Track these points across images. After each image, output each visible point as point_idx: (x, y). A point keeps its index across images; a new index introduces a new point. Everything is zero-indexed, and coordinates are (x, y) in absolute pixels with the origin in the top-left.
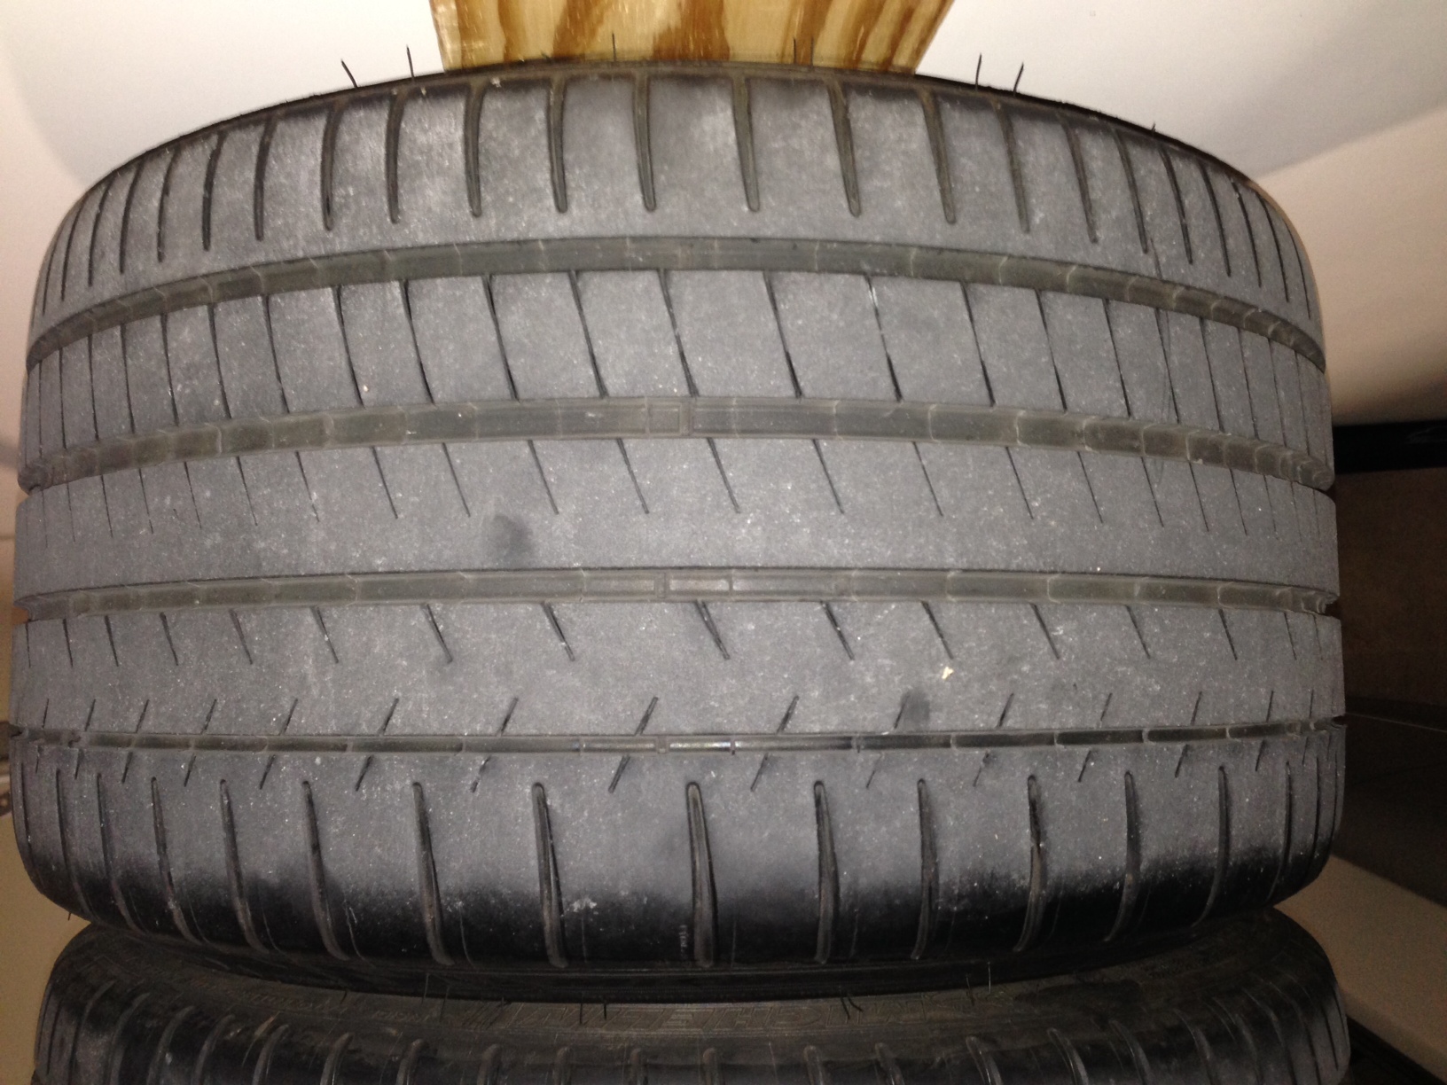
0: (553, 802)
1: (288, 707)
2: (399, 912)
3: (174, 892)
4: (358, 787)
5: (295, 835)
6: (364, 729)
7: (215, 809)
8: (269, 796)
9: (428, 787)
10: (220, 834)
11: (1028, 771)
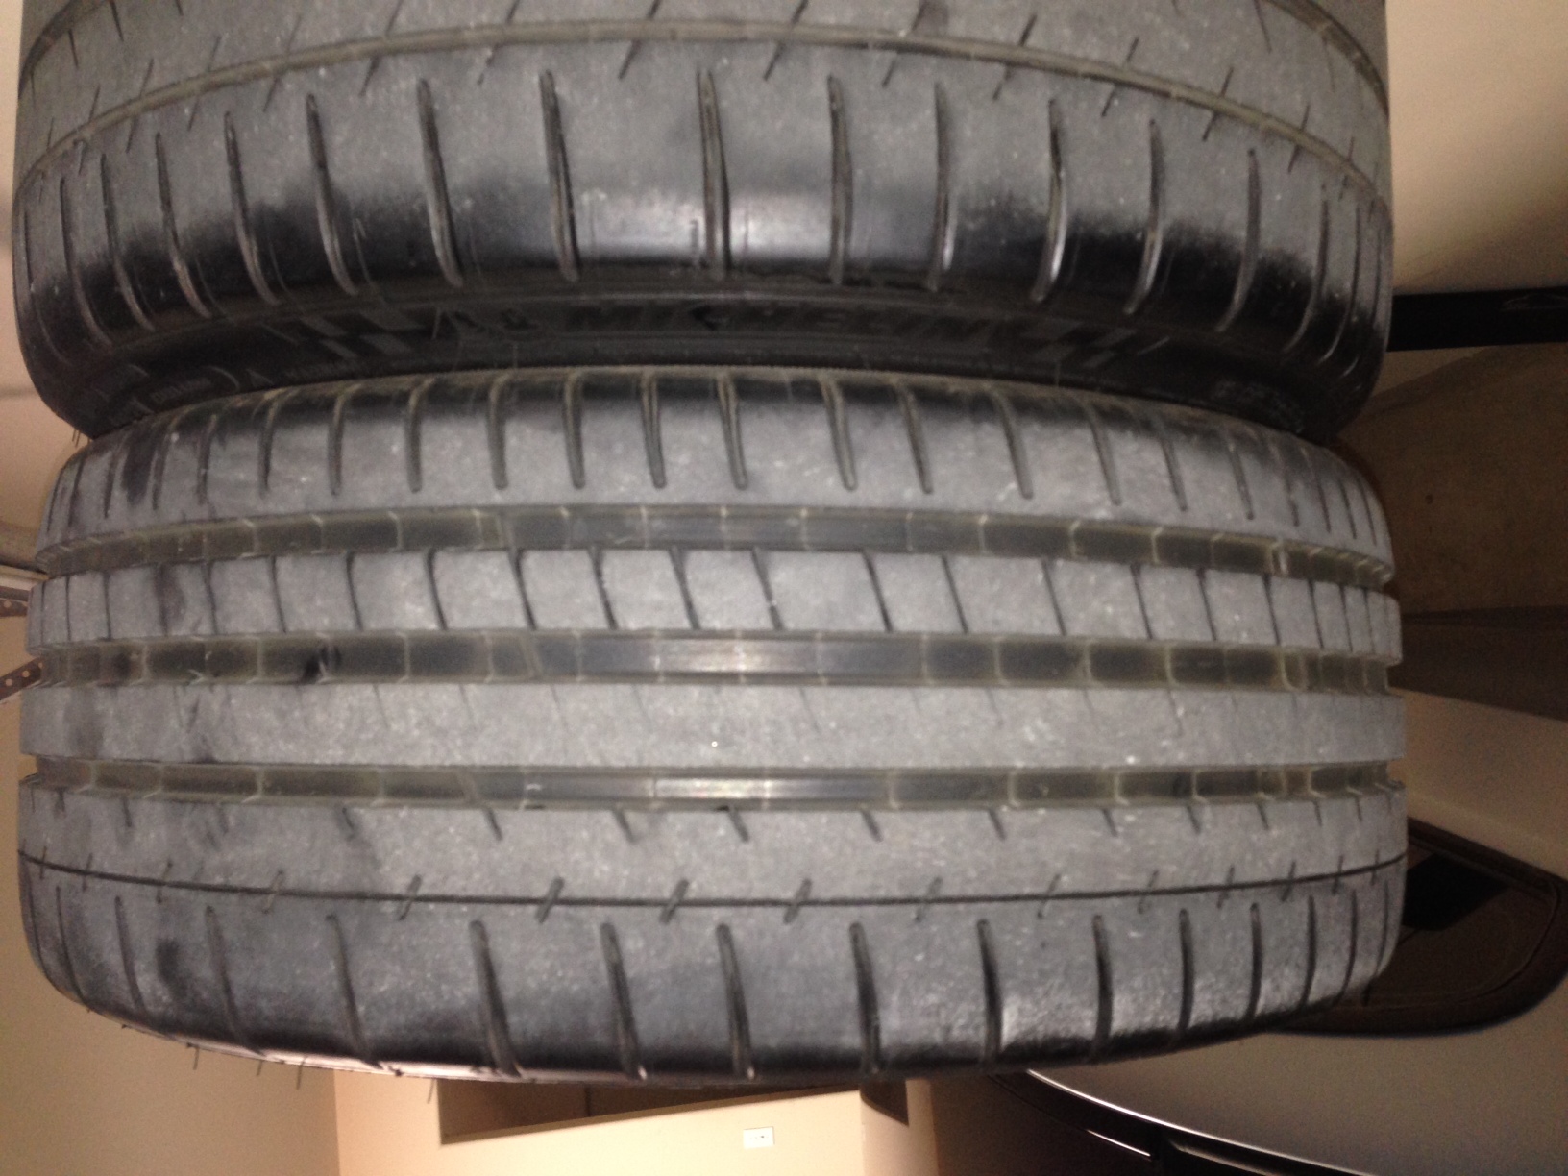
0: (562, 90)
1: (291, 27)
2: (407, 219)
3: (178, 247)
4: (363, 93)
5: (298, 151)
6: (369, 32)
7: (219, 145)
8: (273, 118)
9: (435, 83)
10: (223, 169)
11: (1049, 94)
